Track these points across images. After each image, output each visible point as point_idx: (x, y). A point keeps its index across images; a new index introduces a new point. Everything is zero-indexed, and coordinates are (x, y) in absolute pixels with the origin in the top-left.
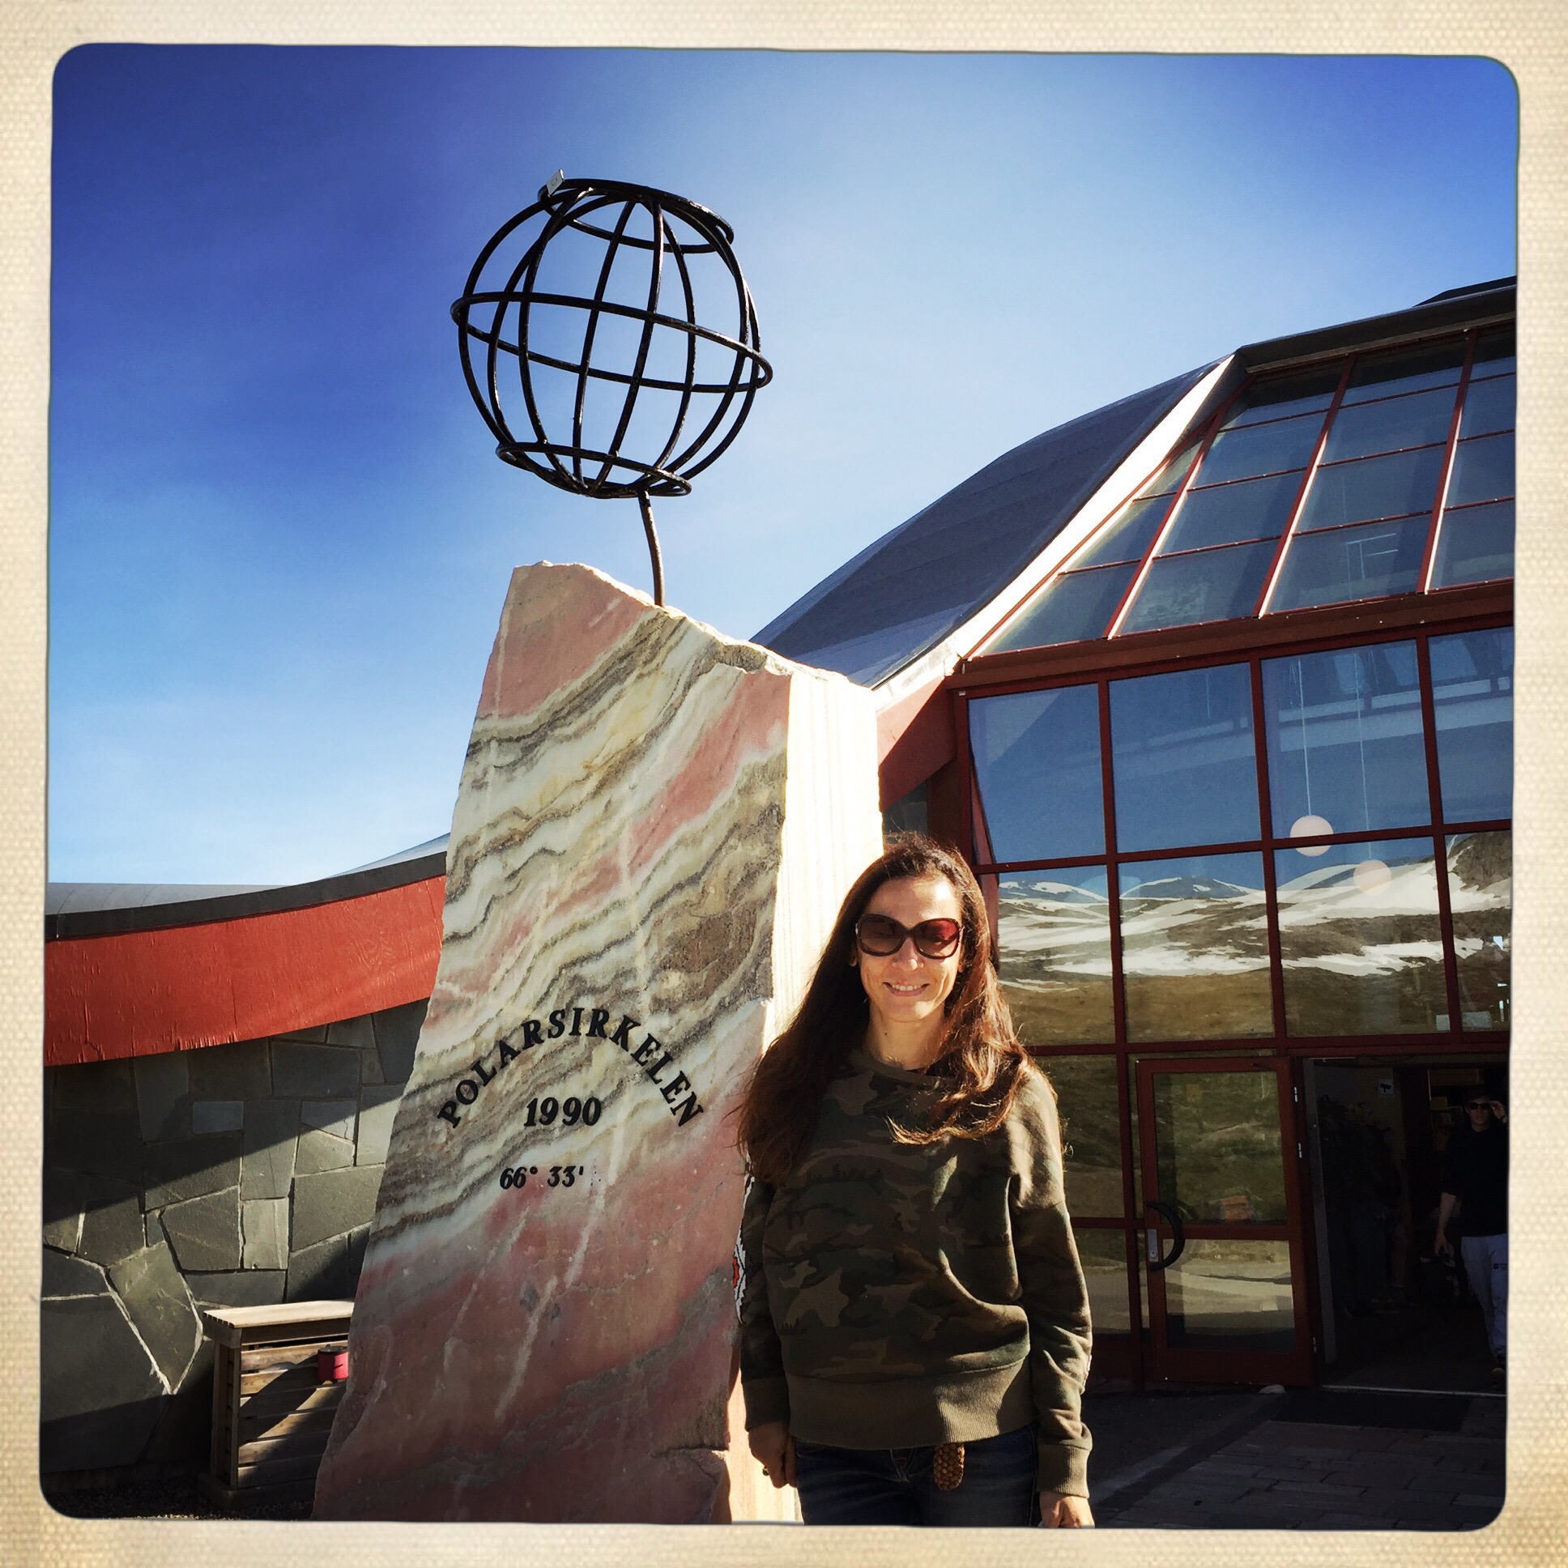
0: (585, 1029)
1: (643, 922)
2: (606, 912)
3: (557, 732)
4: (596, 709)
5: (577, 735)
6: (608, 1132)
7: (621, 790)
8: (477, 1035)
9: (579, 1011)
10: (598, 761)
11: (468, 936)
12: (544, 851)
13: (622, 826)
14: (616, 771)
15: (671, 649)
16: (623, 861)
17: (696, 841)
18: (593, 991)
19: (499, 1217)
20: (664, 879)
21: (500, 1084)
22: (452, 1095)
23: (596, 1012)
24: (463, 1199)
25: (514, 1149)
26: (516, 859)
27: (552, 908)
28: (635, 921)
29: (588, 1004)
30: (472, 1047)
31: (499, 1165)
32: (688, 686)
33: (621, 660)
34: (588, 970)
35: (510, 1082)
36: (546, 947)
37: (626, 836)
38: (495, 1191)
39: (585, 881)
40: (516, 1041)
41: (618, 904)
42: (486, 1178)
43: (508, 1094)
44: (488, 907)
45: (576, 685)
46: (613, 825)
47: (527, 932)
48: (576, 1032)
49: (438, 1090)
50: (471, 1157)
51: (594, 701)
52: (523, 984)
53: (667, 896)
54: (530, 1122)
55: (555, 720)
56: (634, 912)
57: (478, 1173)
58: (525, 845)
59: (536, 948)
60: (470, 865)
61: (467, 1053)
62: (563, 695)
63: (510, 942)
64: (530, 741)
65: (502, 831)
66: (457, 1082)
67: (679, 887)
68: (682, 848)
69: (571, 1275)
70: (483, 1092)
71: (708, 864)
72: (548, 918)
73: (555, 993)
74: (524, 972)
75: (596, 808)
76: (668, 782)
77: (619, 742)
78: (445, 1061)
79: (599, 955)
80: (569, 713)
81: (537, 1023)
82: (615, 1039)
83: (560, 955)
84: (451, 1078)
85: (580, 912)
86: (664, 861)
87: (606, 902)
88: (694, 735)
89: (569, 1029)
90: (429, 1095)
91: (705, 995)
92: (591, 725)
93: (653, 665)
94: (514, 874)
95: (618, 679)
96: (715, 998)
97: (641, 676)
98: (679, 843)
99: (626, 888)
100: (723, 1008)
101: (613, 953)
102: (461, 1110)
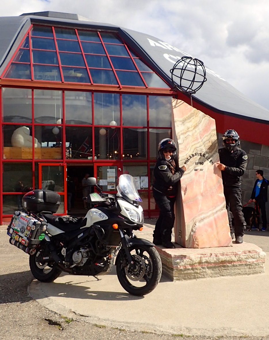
0: (199, 155)
1: (203, 144)
2: (198, 143)
3: (186, 121)
4: (191, 120)
5: (189, 122)
6: (205, 165)
7: (197, 129)
8: (186, 155)
9: (198, 153)
10: (193, 126)
11: (182, 144)
12: (189, 135)
13: (198, 133)
14: (195, 127)
15: (199, 114)
16: (199, 137)
17: (207, 136)
18: (199, 151)
19: (196, 174)
20: (204, 140)
21: (191, 160)
22: (185, 162)
23: (200, 153)
24: (190, 172)
25: (195, 167)
26: (186, 135)
27: (192, 142)
28: (202, 144)
29: (199, 153)
30: (186, 156)
31: (193, 169)
32: (202, 119)
33: (193, 114)
34: (198, 149)
35: (192, 160)
36: (192, 146)
37: (199, 135)
38: (194, 171)
39: (194, 139)
40: (191, 156)
41: (200, 142)
42: (193, 170)
43: (192, 161)
44: (183, 141)
45: (187, 116)
46: (197, 133)
47: (189, 144)
48: (198, 155)
49: (183, 161)
50: (190, 167)
51: (190, 118)
52: (190, 150)
53: (205, 142)
54: (196, 164)
55: (185, 120)
56: (201, 143)
57: (192, 169)
58: (186, 134)
59: (191, 146)
60: (180, 136)
61: (186, 157)
62: (186, 117)
63: (187, 145)
64: (183, 122)
65: (182, 132)
66: (186, 160)
67: (207, 141)
68: (206, 137)
69: (205, 179)
70: (189, 161)
71: (209, 139)
72: (191, 143)
73: (195, 150)
74: (190, 149)
75: (194, 131)
76: (203, 129)
77: (195, 124)
78: (183, 158)
79: (199, 147)
80: (187, 119)
81: (193, 154)
82: (203, 156)
83: (194, 147)
84: (185, 159)
85: (196, 142)
86: (204, 138)
87: (198, 142)
88: (204, 125)
89: (197, 155)
90: (182, 161)
91: (211, 152)
92: (191, 121)
93: (197, 115)
94: (186, 137)
95: (192, 116)
96: (213, 153)
97: (195, 117)
98: (206, 136)
99: (200, 140)
100: (214, 154)
101: (200, 147)
102: (187, 163)
